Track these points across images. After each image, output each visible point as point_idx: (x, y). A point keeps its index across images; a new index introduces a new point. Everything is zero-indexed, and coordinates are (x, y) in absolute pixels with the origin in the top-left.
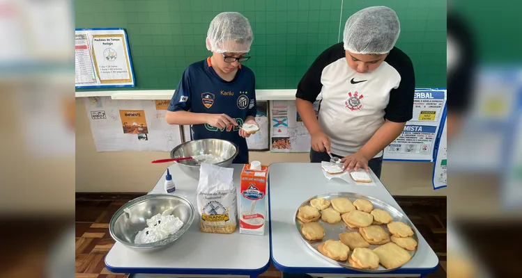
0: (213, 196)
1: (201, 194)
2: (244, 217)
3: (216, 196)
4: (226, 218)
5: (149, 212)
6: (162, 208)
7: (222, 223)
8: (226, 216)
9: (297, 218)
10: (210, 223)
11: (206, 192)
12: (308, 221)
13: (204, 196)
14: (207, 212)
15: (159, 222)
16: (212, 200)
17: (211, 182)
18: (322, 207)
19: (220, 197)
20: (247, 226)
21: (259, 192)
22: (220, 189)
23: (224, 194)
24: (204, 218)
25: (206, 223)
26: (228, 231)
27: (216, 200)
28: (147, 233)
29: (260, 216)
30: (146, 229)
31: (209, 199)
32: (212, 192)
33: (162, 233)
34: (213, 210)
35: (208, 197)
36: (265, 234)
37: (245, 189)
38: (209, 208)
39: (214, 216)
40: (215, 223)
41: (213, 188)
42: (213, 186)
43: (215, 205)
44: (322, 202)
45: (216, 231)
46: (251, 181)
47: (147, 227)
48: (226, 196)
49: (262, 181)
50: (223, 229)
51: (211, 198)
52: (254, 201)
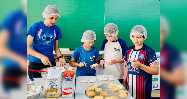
0: (52, 80)
1: (48, 79)
2: (64, 90)
3: (54, 80)
4: (57, 90)
7: (55, 92)
8: (57, 89)
9: (85, 91)
10: (50, 93)
11: (50, 78)
13: (49, 80)
14: (49, 88)
16: (52, 82)
20: (65, 93)
21: (71, 78)
22: (56, 77)
23: (57, 79)
24: (48, 91)
25: (48, 93)
26: (57, 96)
27: (54, 82)
29: (71, 88)
32: (52, 79)
34: (52, 86)
35: (51, 80)
36: (72, 97)
37: (66, 77)
39: (52, 89)
40: (52, 93)
42: (53, 76)
43: (53, 84)
44: (95, 87)
45: (52, 96)
46: (68, 73)
49: (72, 73)
50: (55, 95)
51: (52, 81)
52: (69, 82)
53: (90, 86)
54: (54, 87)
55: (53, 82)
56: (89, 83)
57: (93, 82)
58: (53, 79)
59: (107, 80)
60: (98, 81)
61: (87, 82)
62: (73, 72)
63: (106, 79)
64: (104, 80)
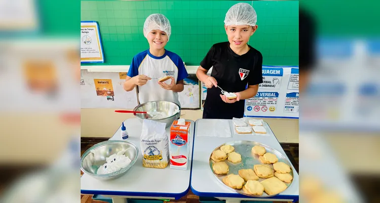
1: (143, 141)
2: (173, 157)
3: (153, 143)
4: (160, 158)
5: (108, 153)
6: (117, 150)
7: (158, 161)
8: (160, 156)
9: (211, 159)
10: (149, 161)
11: (146, 139)
12: (218, 161)
13: (145, 142)
14: (147, 153)
15: (115, 159)
17: (149, 133)
18: (229, 151)
19: (156, 144)
20: (175, 164)
21: (183, 140)
22: (156, 137)
23: (159, 141)
24: (145, 157)
25: (147, 161)
26: (162, 167)
27: (154, 145)
28: (106, 167)
29: (183, 157)
30: (105, 165)
31: (148, 144)
32: (150, 140)
33: (116, 167)
34: (151, 152)
35: (149, 143)
36: (187, 169)
37: (173, 138)
39: (152, 156)
40: (152, 161)
41: (151, 137)
42: (151, 136)
43: (153, 149)
44: (229, 148)
45: (153, 166)
46: (177, 133)
47: (106, 163)
48: (161, 142)
49: (185, 132)
50: (159, 165)
51: (150, 144)
52: (180, 146)
53: (217, 146)
54: (156, 153)
58: (152, 141)
59: (251, 133)
62: (187, 131)
63: (248, 130)
64: (245, 131)
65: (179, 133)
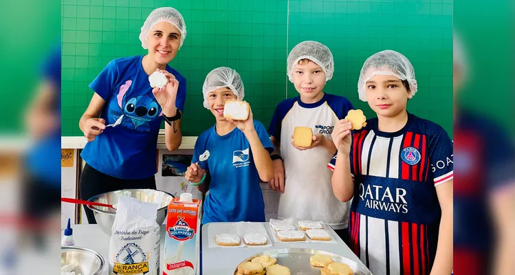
0: (131, 236)
1: (118, 233)
2: (168, 267)
3: (136, 236)
4: (145, 269)
8: (145, 265)
11: (123, 230)
13: (120, 235)
14: (122, 262)
16: (129, 242)
17: (129, 218)
19: (139, 238)
21: (189, 229)
22: (141, 226)
23: (145, 233)
24: (117, 269)
27: (136, 242)
29: (188, 264)
31: (126, 239)
32: (131, 230)
34: (130, 256)
35: (126, 236)
37: (172, 226)
38: (125, 254)
39: (130, 265)
41: (133, 225)
42: (132, 223)
43: (133, 249)
44: (267, 260)
46: (179, 214)
48: (148, 236)
49: (193, 213)
51: (128, 239)
52: (182, 242)
53: (249, 257)
54: (138, 259)
55: (132, 240)
56: (244, 245)
57: (258, 242)
58: (134, 233)
59: (304, 240)
60: (273, 242)
61: (237, 242)
62: (196, 210)
63: (300, 235)
64: (293, 238)
65: (183, 214)
